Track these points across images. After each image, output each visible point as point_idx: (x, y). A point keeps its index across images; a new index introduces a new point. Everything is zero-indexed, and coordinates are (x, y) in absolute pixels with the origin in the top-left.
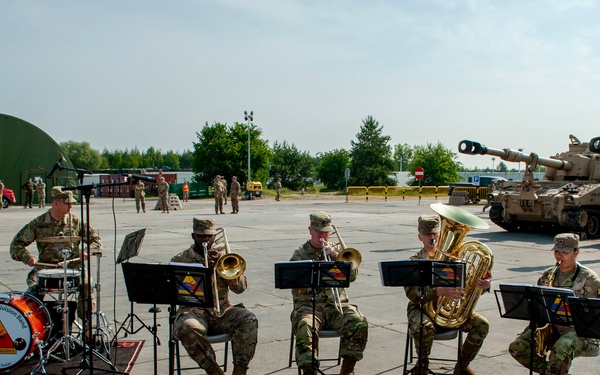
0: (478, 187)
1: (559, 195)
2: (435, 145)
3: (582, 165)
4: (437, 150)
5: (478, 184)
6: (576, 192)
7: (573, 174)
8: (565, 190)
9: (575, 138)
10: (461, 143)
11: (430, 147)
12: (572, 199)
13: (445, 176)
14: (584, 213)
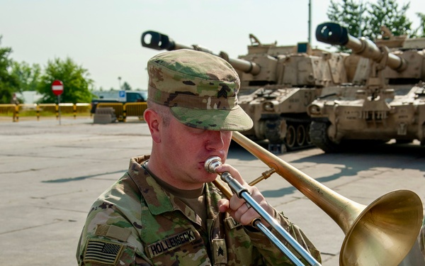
0: (124, 103)
1: (254, 102)
2: (63, 60)
3: (271, 68)
4: (66, 66)
5: (124, 99)
6: (274, 98)
7: (261, 78)
8: (260, 96)
9: (255, 38)
10: (144, 35)
11: (57, 62)
12: (272, 105)
13: (78, 94)
14: (283, 122)
